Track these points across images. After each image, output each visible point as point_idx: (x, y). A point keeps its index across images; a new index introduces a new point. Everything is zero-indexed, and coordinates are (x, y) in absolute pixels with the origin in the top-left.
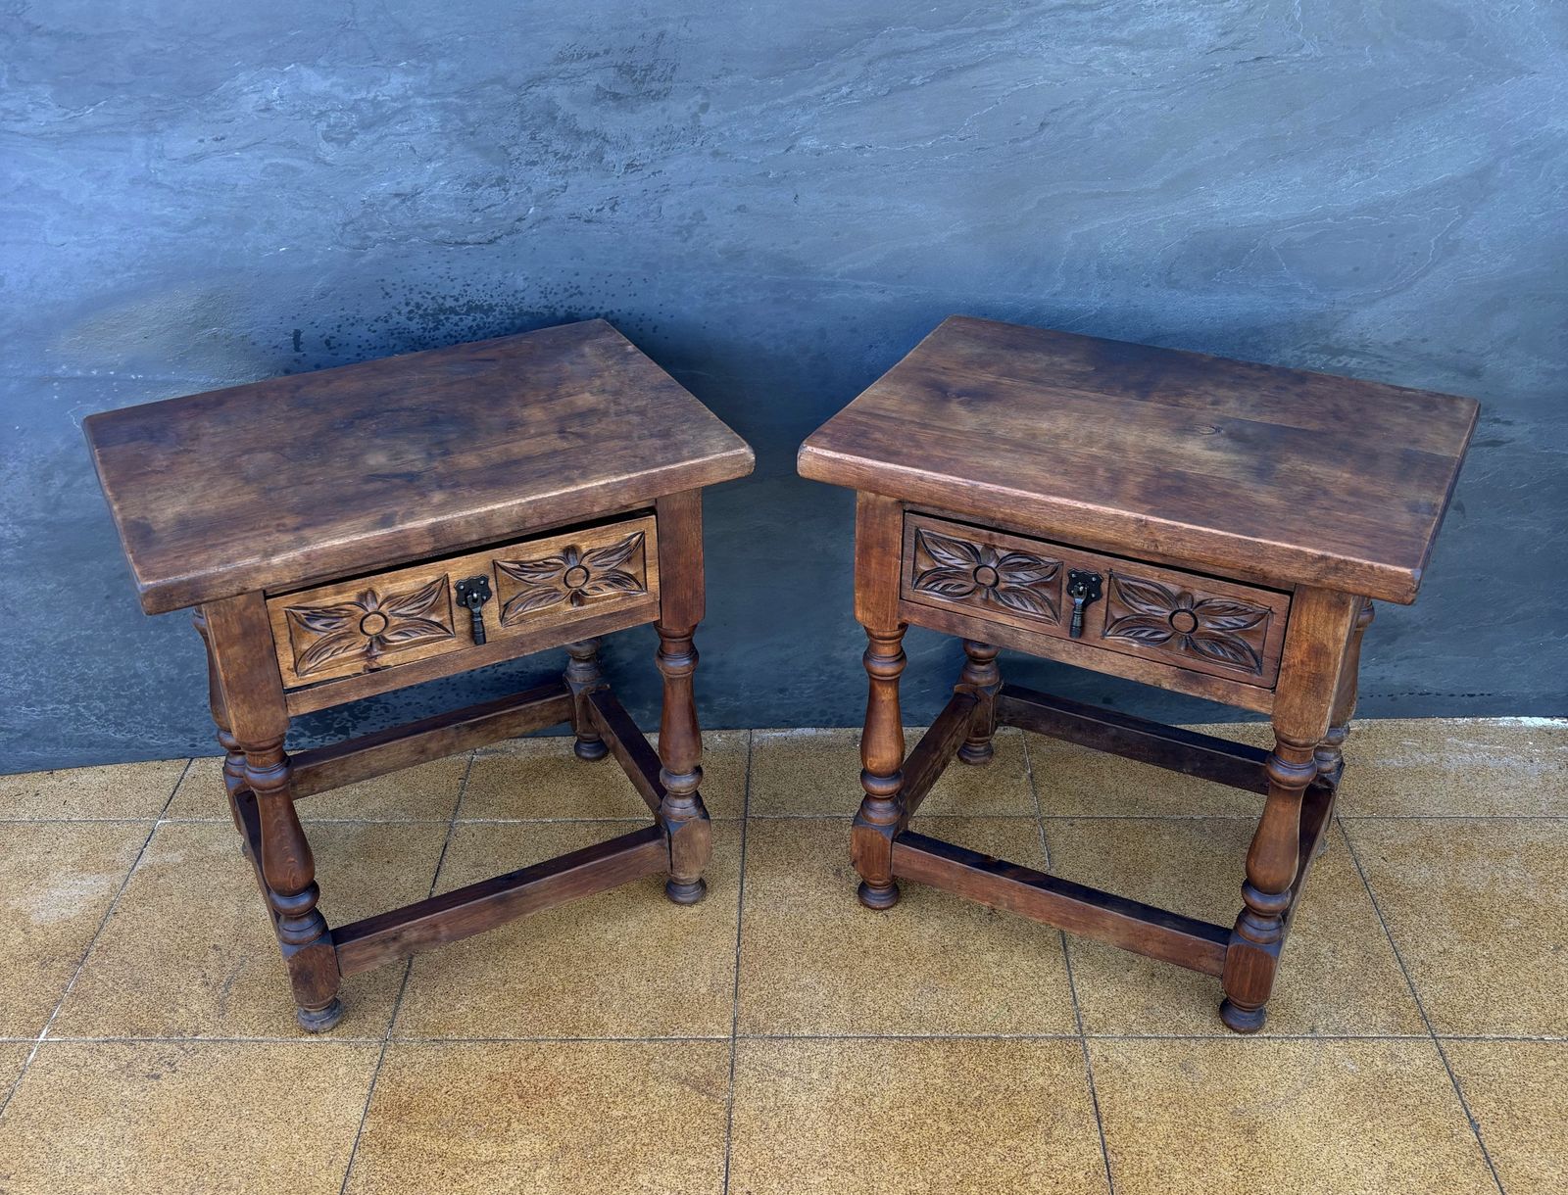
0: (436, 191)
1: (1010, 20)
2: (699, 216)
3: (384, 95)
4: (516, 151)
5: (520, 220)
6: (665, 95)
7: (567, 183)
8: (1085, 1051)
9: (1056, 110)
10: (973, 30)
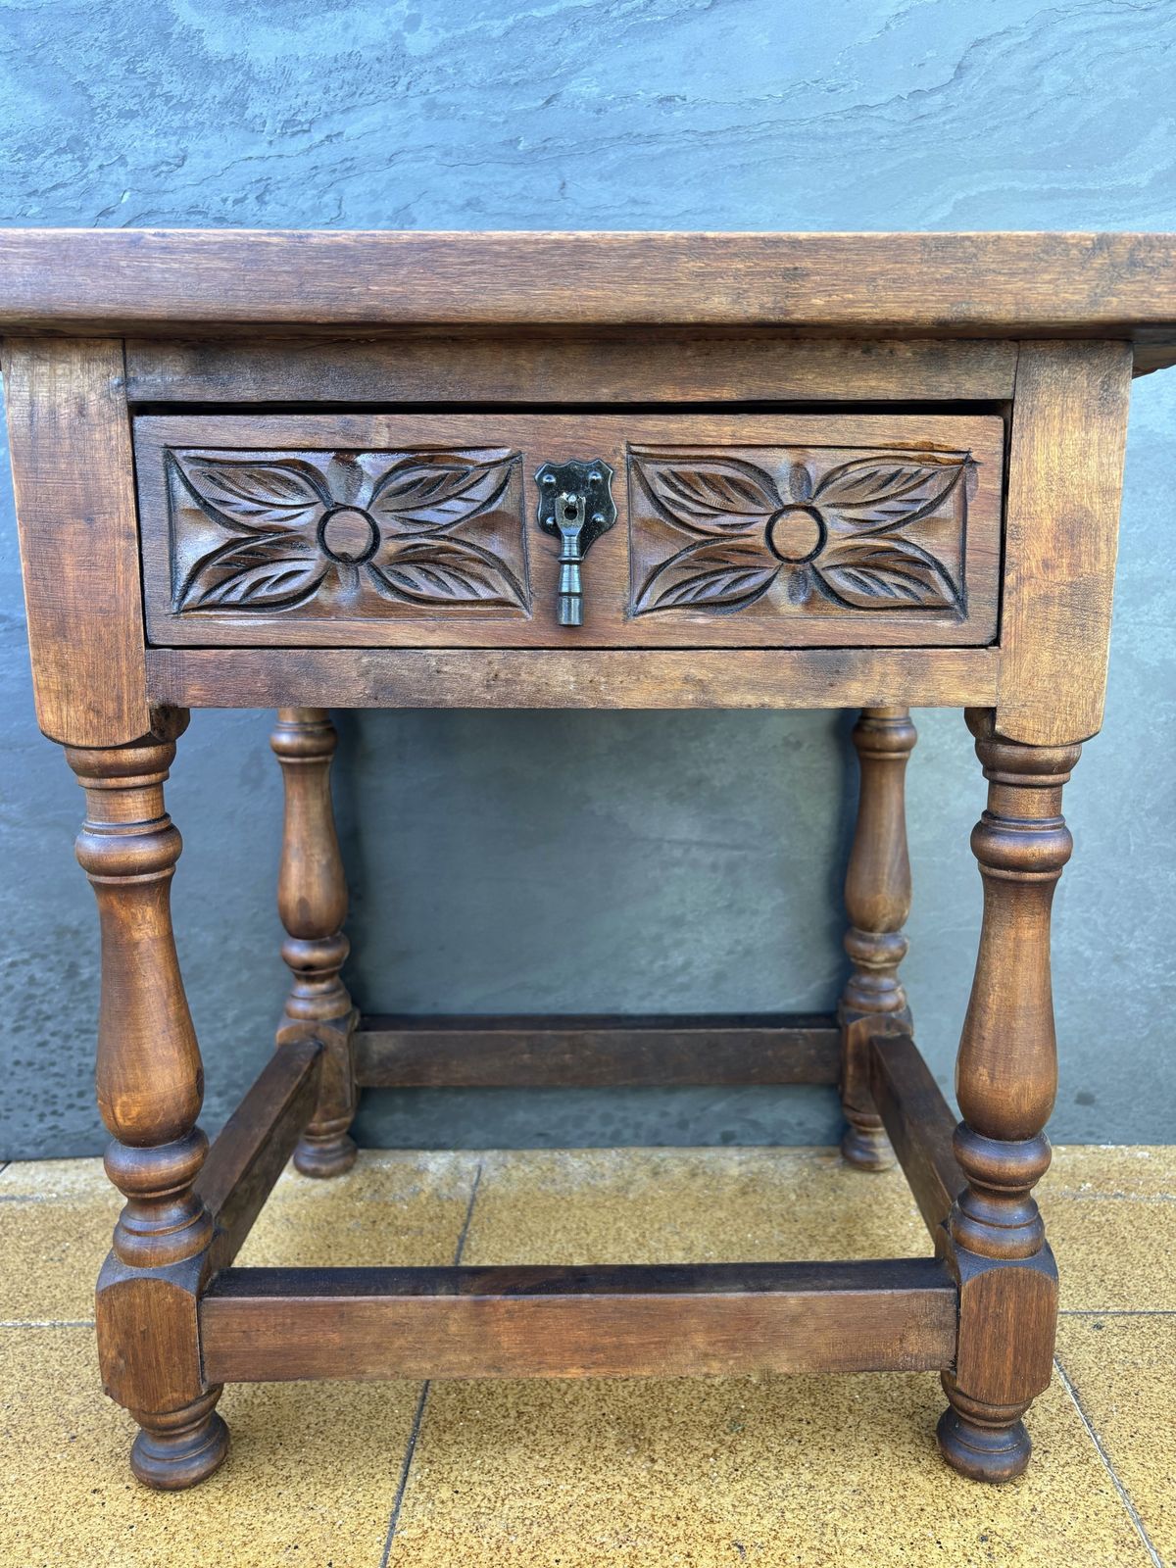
4: (100, 92)
5: (106, 212)
7: (185, 150)
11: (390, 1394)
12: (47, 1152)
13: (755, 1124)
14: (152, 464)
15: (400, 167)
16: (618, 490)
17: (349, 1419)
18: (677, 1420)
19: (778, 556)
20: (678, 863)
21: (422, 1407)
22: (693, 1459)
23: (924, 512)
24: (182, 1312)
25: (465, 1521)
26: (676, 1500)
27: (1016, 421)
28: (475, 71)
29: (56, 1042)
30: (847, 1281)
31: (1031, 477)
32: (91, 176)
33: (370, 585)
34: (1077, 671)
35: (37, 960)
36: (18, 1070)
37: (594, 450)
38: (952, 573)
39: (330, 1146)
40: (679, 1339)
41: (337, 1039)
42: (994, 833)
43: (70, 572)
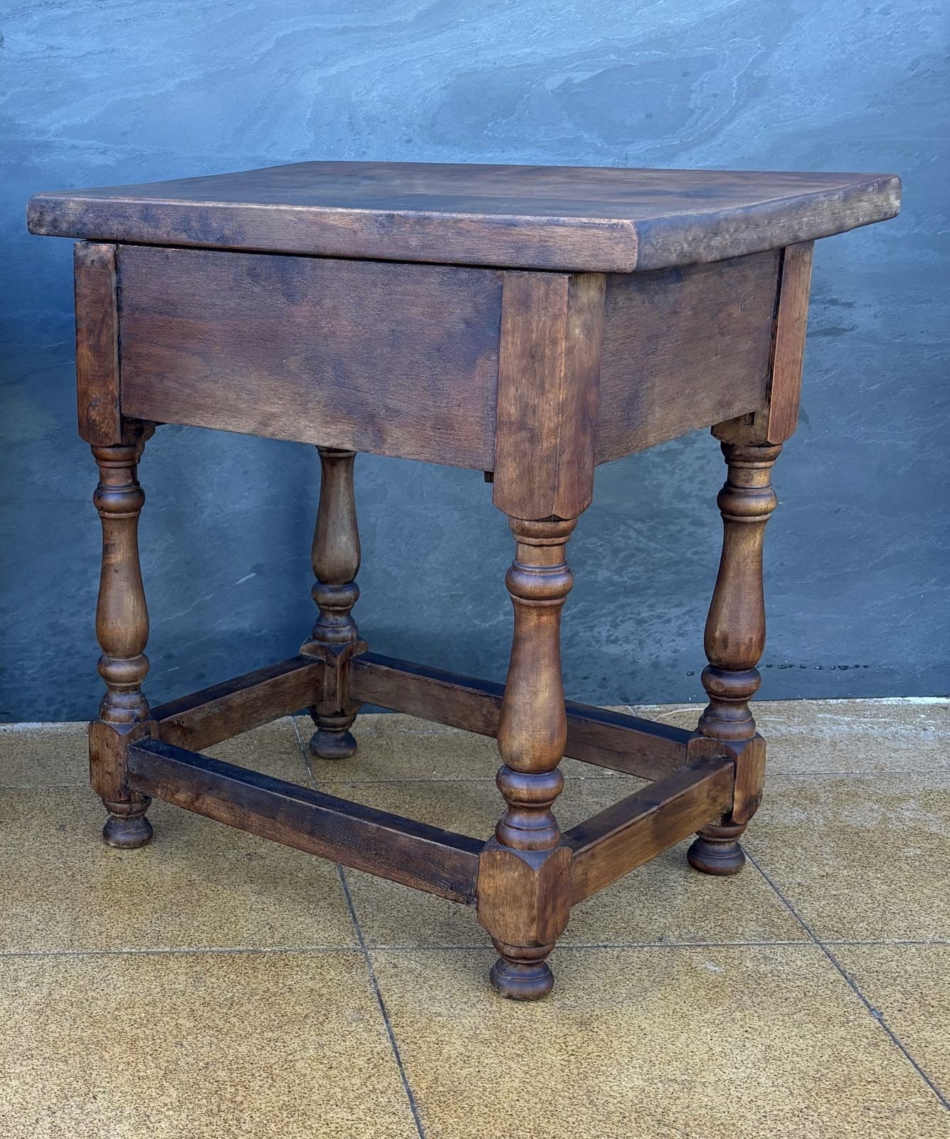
8: (368, 960)
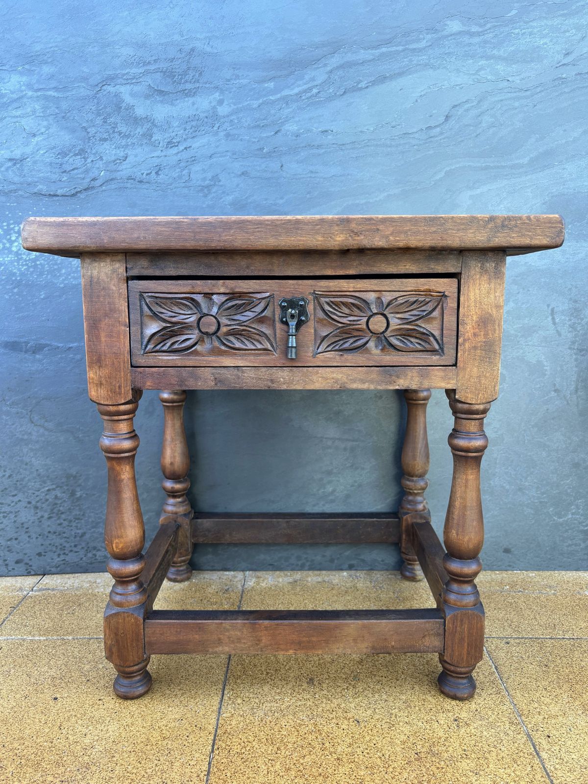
0: (37, 158)
1: (425, 41)
2: (215, 178)
3: (5, 89)
4: (92, 131)
5: (94, 179)
6: (194, 93)
7: (127, 154)
9: (456, 106)
10: (400, 48)
11: (214, 665)
12: (61, 571)
13: (363, 561)
14: (134, 298)
15: (215, 159)
16: (310, 308)
17: (198, 674)
18: (332, 676)
19: (371, 332)
20: (329, 447)
21: (227, 670)
22: (339, 690)
23: (427, 315)
24: (137, 625)
25: (248, 711)
26: (332, 704)
27: (462, 281)
28: (246, 121)
29: (65, 523)
30: (400, 617)
31: (468, 302)
32: (88, 165)
33: (217, 343)
34: (488, 375)
35: (59, 488)
36: (49, 535)
37: (301, 293)
38: (438, 338)
39: (181, 568)
40: (333, 639)
41: (185, 523)
42: (456, 437)
43: (103, 339)
